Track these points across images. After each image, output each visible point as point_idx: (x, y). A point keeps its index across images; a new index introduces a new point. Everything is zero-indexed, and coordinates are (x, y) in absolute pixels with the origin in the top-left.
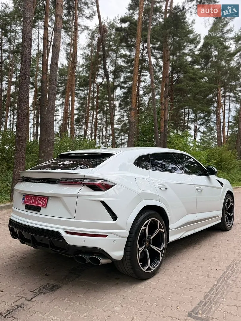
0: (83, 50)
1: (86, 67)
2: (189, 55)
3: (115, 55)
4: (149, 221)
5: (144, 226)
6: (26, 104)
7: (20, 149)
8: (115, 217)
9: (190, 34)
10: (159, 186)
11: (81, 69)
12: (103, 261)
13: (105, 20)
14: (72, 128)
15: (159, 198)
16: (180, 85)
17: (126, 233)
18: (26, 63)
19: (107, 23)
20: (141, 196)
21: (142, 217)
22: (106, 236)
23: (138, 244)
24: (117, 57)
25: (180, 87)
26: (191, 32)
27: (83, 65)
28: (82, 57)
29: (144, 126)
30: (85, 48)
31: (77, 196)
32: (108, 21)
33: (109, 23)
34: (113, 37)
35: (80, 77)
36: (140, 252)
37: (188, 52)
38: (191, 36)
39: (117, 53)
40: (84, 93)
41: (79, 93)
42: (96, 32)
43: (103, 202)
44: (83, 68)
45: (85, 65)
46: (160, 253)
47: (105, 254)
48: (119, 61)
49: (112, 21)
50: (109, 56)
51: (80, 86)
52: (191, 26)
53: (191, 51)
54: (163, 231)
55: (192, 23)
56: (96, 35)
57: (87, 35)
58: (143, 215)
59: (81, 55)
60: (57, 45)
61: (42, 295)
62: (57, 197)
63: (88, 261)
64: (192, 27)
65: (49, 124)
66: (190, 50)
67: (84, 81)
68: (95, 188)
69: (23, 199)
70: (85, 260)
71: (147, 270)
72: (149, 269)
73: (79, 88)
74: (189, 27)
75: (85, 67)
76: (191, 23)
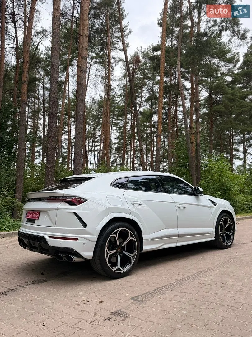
0: (119, 81)
1: (124, 97)
2: (227, 75)
3: (152, 82)
4: (118, 230)
5: (113, 234)
6: (54, 139)
7: (49, 179)
8: (85, 225)
9: (227, 53)
10: (131, 202)
11: (119, 100)
12: (75, 259)
13: (139, 50)
14: (107, 157)
15: (130, 212)
16: (217, 108)
17: (95, 238)
18: (53, 103)
19: (142, 53)
20: (110, 210)
21: (111, 227)
22: (77, 239)
23: (106, 247)
24: (153, 85)
25: (218, 109)
26: (229, 51)
27: (121, 95)
28: (118, 88)
29: (178, 151)
30: (121, 79)
31: (57, 209)
32: (142, 51)
33: (143, 53)
34: (148, 65)
35: (118, 107)
36: (109, 255)
37: (227, 72)
38: (229, 56)
39: (153, 80)
40: (122, 122)
41: (118, 123)
42: (131, 62)
43: (75, 214)
44: (121, 98)
45: (123, 95)
46: (132, 258)
47: (77, 254)
48: (156, 88)
49: (147, 51)
50: (145, 84)
51: (118, 116)
52: (228, 45)
53: (230, 71)
54: (135, 240)
55: (229, 42)
56: (131, 65)
57: (122, 66)
58: (113, 225)
59: (117, 86)
60: (83, 84)
61: (33, 285)
62: (45, 211)
63: (65, 259)
64: (229, 47)
65: (77, 155)
66: (229, 69)
67: (122, 110)
68: (71, 203)
69: (26, 214)
70: (62, 258)
71: (116, 270)
72: (119, 269)
73: (117, 118)
74: (226, 46)
75: (122, 97)
76: (227, 43)
